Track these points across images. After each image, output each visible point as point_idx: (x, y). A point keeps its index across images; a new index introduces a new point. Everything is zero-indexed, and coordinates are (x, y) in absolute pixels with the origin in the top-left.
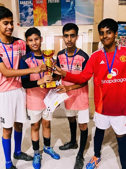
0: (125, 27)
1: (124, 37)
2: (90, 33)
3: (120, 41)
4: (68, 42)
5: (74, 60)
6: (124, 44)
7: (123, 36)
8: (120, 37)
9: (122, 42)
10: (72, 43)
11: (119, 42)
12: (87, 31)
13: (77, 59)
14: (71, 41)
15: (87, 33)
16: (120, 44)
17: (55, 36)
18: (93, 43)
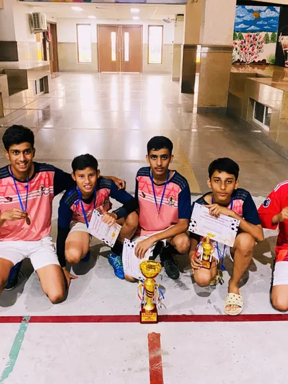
0: (255, 14)
1: (251, 36)
2: (179, 23)
3: (242, 43)
4: (156, 166)
5: (166, 190)
6: (250, 50)
7: (250, 34)
8: (244, 35)
9: (247, 48)
10: (163, 168)
11: (241, 46)
12: (174, 17)
13: (171, 189)
14: (161, 166)
15: (173, 23)
16: (242, 49)
17: (99, 26)
18: (186, 47)
